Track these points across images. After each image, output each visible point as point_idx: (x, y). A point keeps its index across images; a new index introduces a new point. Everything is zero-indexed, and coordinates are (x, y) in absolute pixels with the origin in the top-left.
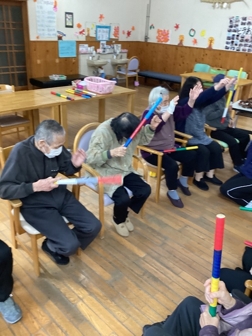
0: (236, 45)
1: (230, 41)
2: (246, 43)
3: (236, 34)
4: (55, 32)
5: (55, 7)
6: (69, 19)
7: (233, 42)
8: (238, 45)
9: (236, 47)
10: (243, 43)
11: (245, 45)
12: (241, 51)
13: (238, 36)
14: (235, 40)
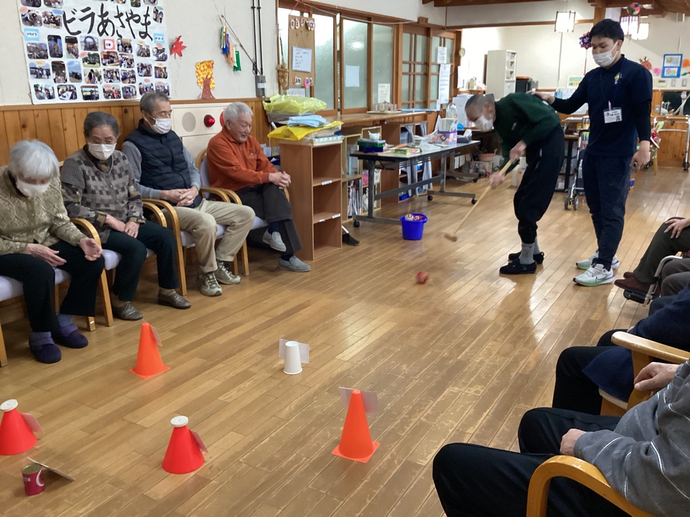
0: (77, 77)
1: (48, 62)
2: (109, 67)
3: (62, 32)
7: (58, 67)
8: (85, 78)
9: (78, 86)
10: (100, 69)
11: (111, 76)
12: (102, 99)
13: (71, 41)
14: (65, 59)
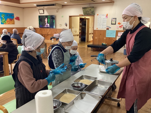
4: (106, 26)
5: (107, 16)
6: (114, 21)
